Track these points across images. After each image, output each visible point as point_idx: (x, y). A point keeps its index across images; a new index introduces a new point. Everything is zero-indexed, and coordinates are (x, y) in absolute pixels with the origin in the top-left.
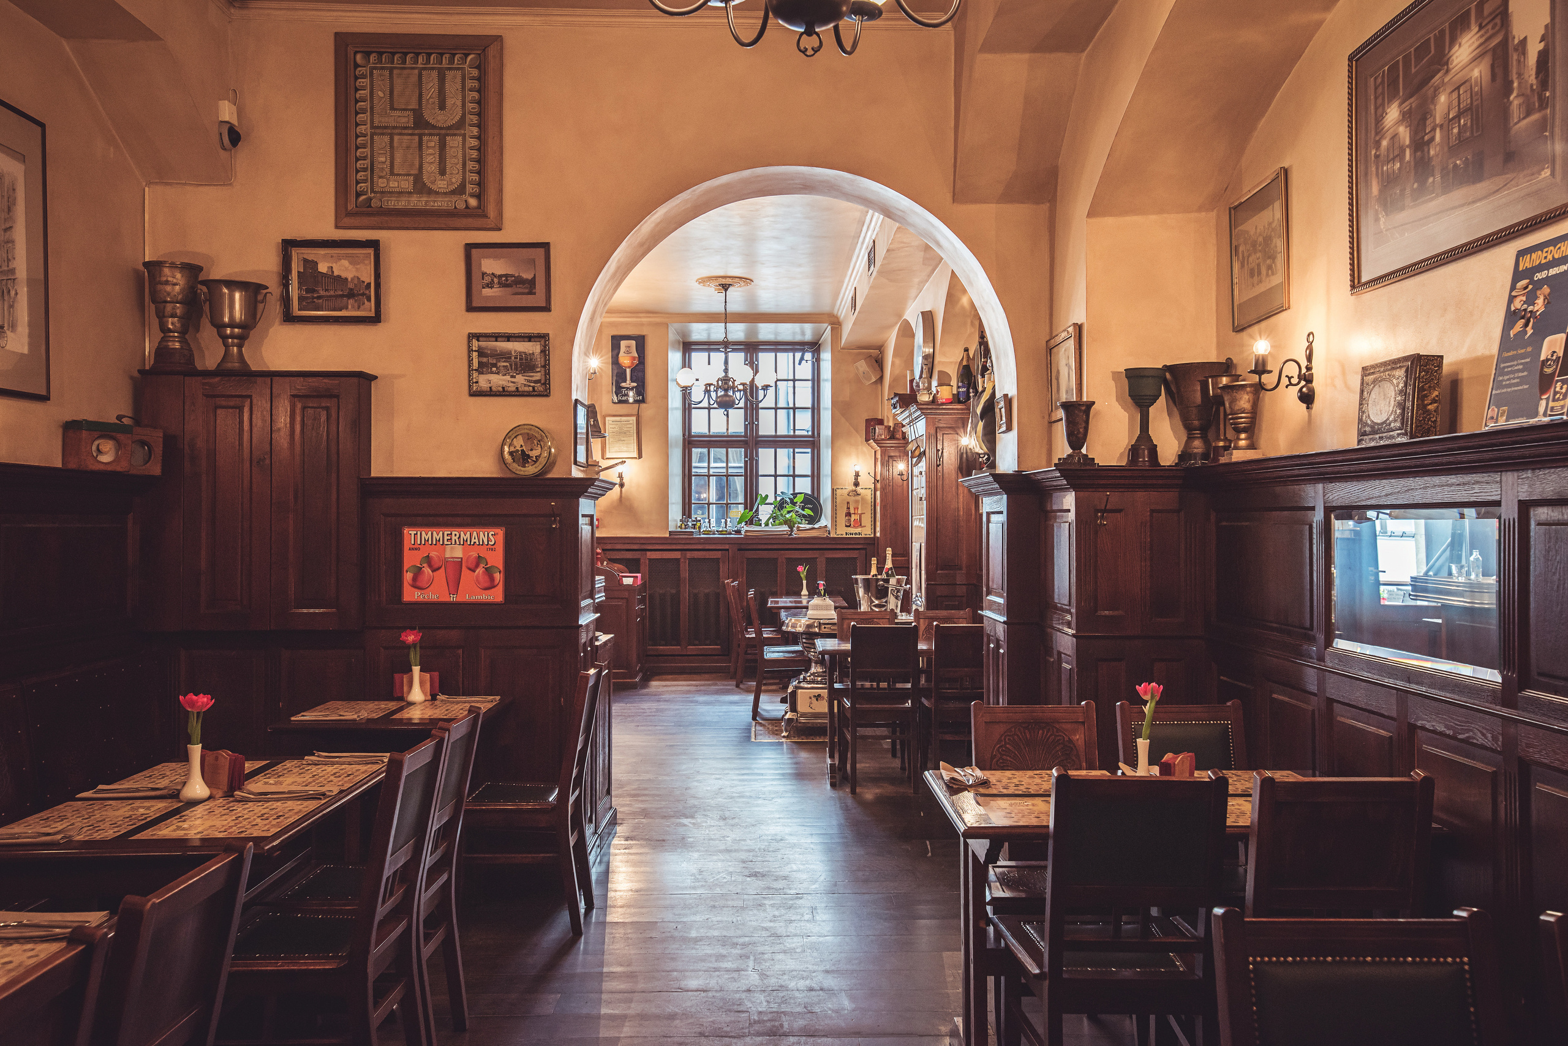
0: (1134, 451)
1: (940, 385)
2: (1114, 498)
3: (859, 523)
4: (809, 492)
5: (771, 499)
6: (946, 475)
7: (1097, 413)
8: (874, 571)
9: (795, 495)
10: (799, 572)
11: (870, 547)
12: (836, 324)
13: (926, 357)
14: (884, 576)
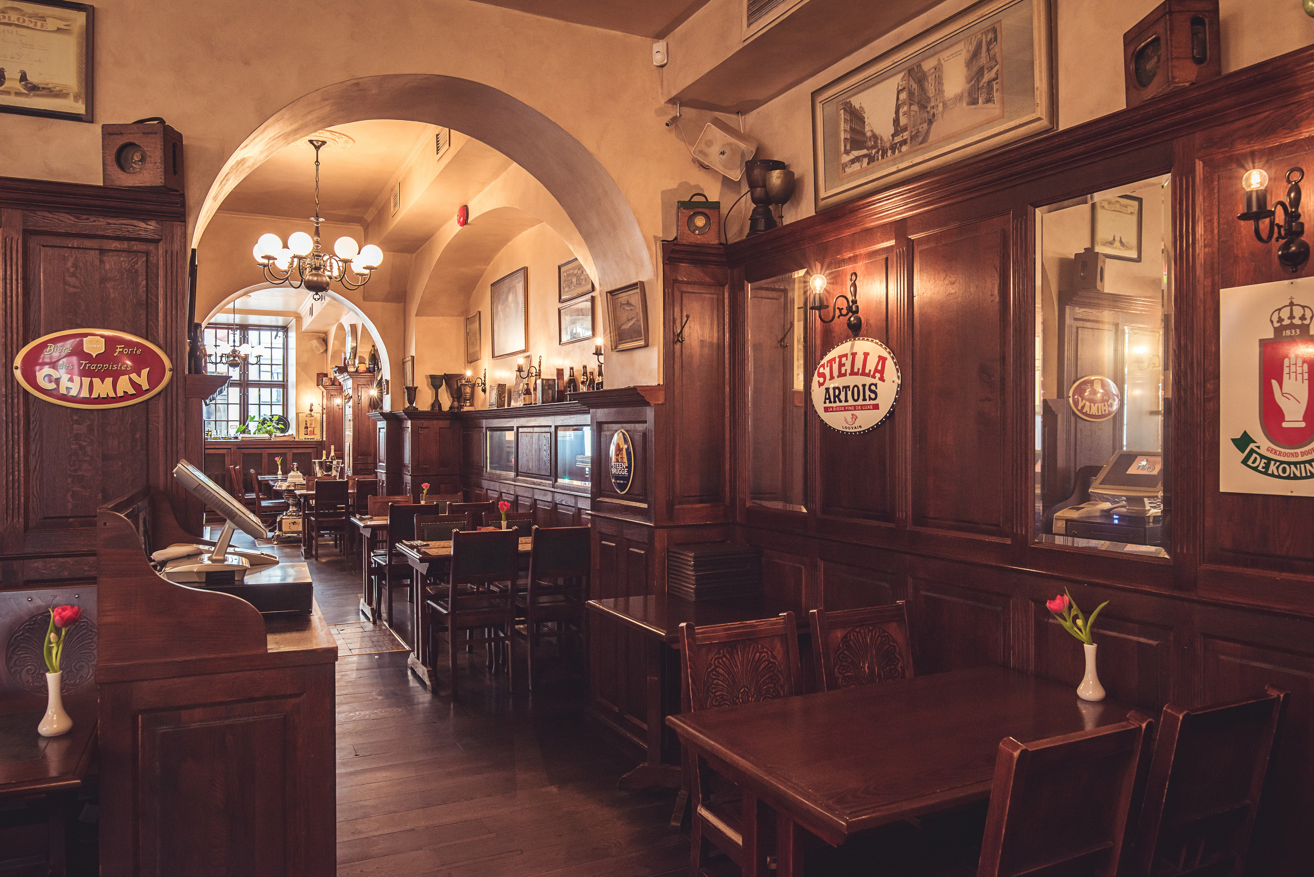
0: (433, 405)
1: (360, 363)
2: (425, 423)
3: (313, 433)
4: (282, 415)
5: (257, 418)
6: (363, 409)
7: (419, 391)
8: (324, 457)
9: (272, 416)
10: (276, 461)
11: (319, 447)
12: (299, 318)
13: (352, 348)
14: (330, 460)
